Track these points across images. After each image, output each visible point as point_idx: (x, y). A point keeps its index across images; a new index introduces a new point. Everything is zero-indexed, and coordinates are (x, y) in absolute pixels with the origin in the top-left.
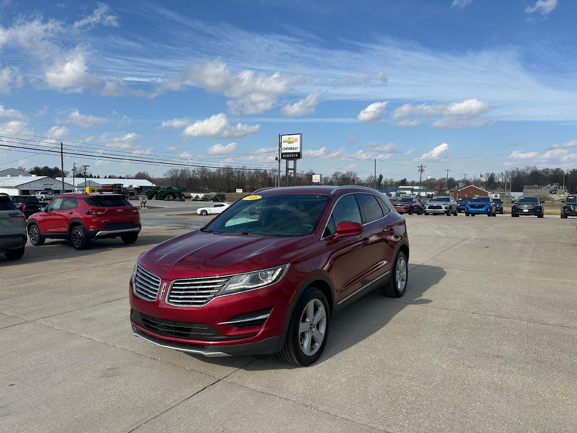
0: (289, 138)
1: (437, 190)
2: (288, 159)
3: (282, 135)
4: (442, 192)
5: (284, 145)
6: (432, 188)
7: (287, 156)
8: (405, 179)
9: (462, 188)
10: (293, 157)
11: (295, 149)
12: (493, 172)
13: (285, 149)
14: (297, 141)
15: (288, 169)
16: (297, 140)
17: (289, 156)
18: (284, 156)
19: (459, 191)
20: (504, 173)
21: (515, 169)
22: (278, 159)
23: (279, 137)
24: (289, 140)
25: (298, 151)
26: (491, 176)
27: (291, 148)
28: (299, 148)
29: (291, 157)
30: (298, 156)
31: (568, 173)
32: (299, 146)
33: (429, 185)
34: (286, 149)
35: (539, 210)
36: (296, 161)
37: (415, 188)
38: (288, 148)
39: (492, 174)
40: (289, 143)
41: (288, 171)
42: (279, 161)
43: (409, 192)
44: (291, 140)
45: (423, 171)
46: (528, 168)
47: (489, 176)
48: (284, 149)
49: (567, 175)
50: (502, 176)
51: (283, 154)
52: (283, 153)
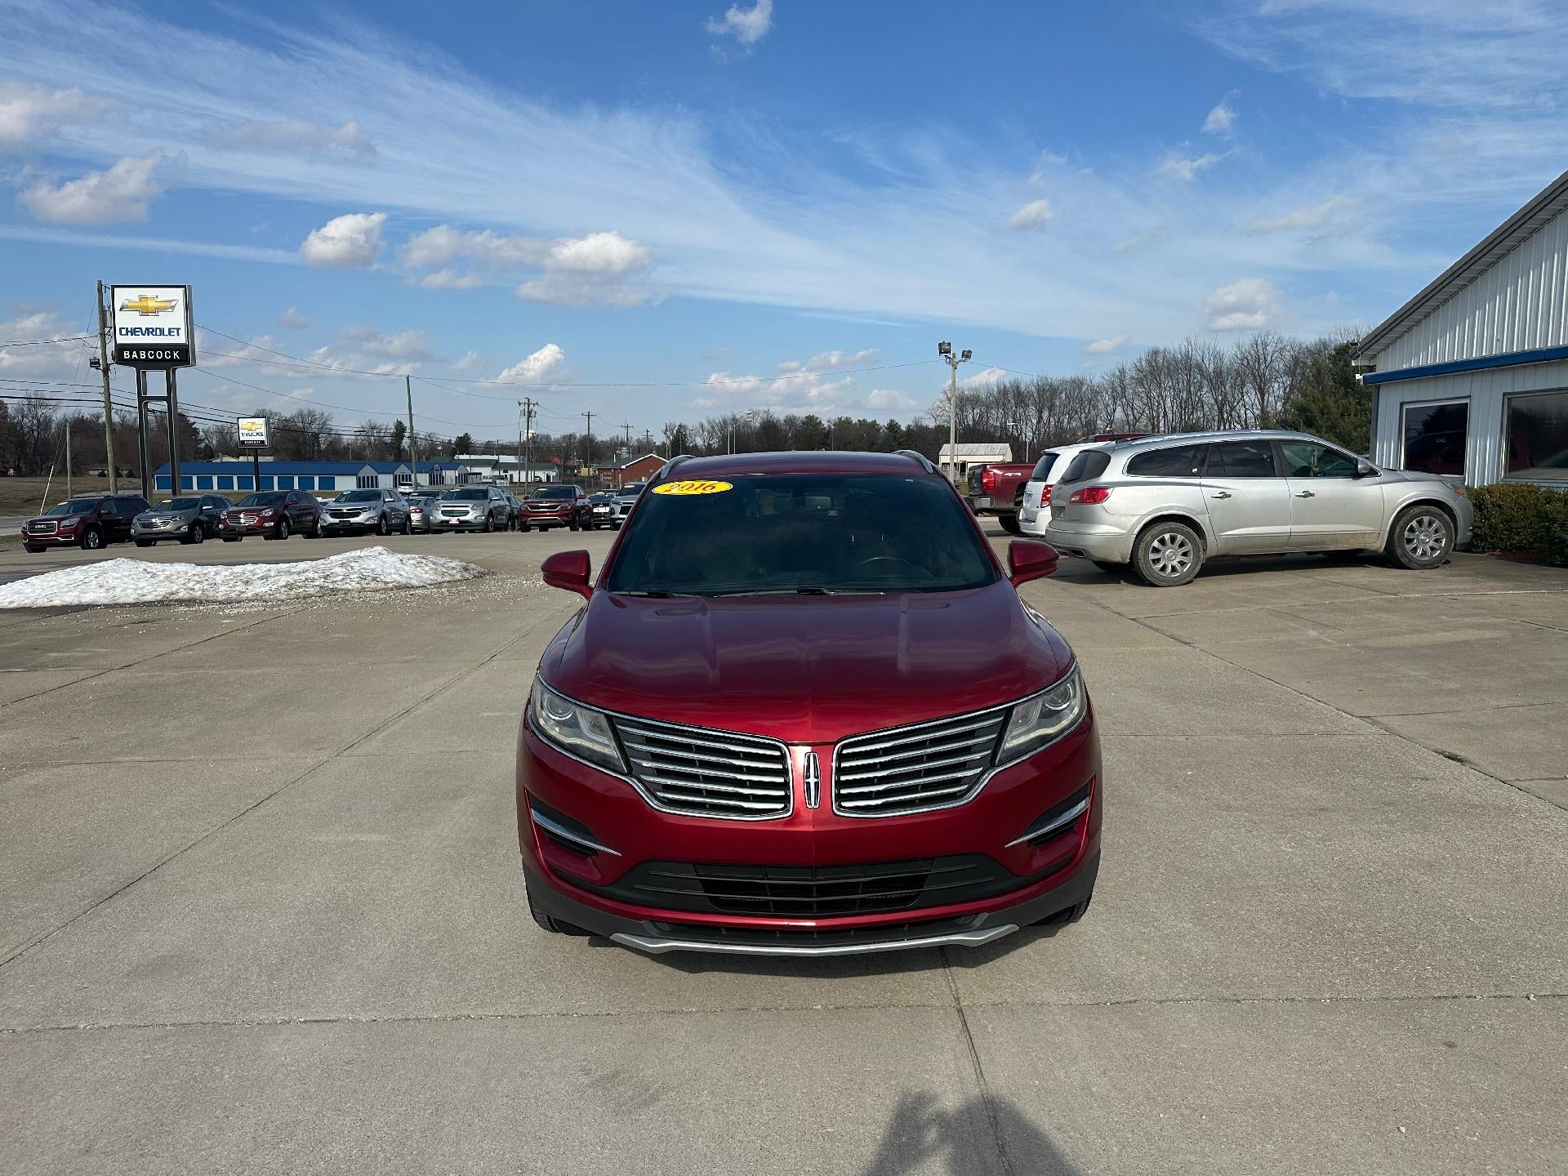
0: (142, 298)
1: (559, 467)
2: (142, 366)
3: (113, 287)
4: (569, 472)
5: (123, 320)
6: (545, 461)
7: (138, 355)
8: (466, 434)
9: (628, 460)
10: (163, 359)
11: (166, 332)
12: (684, 423)
13: (127, 332)
14: (173, 307)
15: (143, 399)
16: (173, 304)
17: (146, 354)
18: (126, 355)
19: (623, 467)
20: (706, 425)
21: (729, 415)
22: (99, 363)
23: (100, 290)
24: (143, 304)
25: (181, 339)
26: (679, 431)
27: (149, 331)
28: (182, 332)
29: (155, 360)
30: (183, 355)
31: (829, 427)
32: (182, 325)
33: (536, 451)
34: (134, 332)
36: (174, 373)
37: (504, 459)
38: (141, 329)
39: (680, 426)
40: (145, 312)
41: (146, 404)
42: (106, 371)
43: (486, 472)
44: (151, 304)
45: (533, 413)
46: (755, 414)
47: (675, 432)
48: (124, 332)
49: (829, 432)
50: (703, 432)
51: (120, 348)
52: (120, 344)
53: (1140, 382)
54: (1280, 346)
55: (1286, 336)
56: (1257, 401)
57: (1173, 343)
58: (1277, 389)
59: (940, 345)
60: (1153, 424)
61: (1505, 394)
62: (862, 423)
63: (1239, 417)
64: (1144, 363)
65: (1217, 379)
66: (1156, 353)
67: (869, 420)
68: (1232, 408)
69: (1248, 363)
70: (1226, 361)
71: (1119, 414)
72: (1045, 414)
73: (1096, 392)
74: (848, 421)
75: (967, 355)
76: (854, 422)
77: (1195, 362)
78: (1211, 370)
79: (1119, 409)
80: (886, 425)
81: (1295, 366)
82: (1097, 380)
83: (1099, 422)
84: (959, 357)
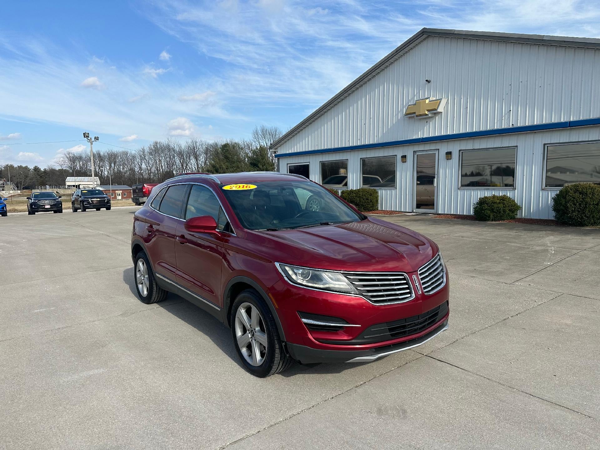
35: (60, 205)
53: (151, 154)
54: (201, 143)
55: (203, 140)
56: (195, 163)
57: (163, 140)
58: (202, 159)
59: (84, 134)
60: (157, 170)
61: (320, 162)
62: (20, 167)
63: (190, 168)
64: (152, 147)
65: (181, 154)
66: (156, 143)
67: (24, 166)
68: (187, 165)
69: (191, 149)
70: (183, 147)
71: (144, 166)
72: (113, 165)
73: (134, 157)
74: (12, 167)
75: (97, 139)
76: (15, 167)
77: (171, 147)
78: (178, 150)
79: (143, 164)
80: (33, 168)
81: (207, 151)
82: (133, 152)
83: (136, 169)
84: (93, 139)
